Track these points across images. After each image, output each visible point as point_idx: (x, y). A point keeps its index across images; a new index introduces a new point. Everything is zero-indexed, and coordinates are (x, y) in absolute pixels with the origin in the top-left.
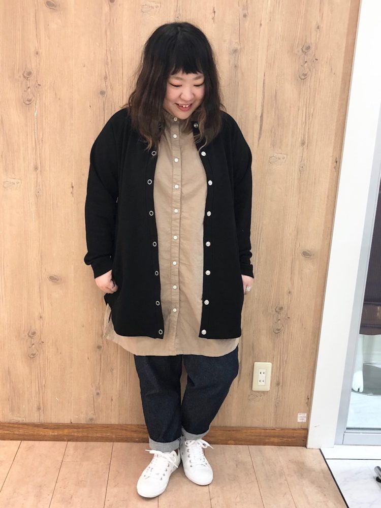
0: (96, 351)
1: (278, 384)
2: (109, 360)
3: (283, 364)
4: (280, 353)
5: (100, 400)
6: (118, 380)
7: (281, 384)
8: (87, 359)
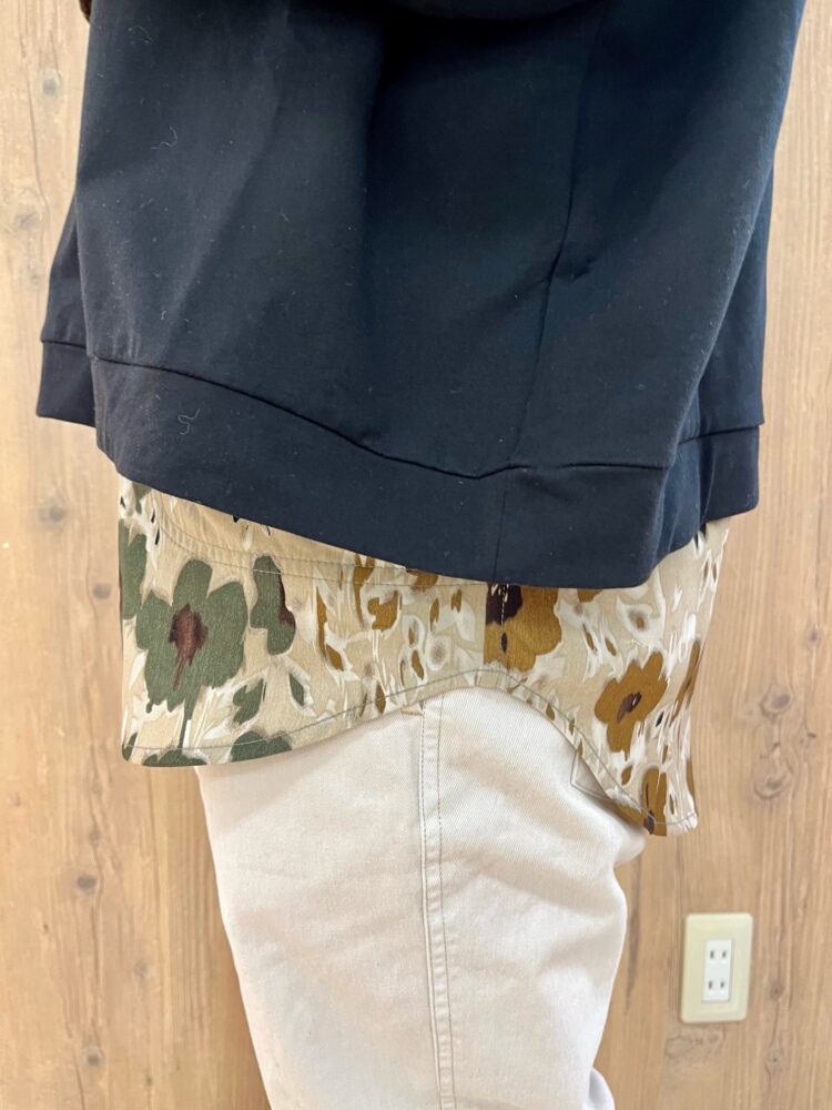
0: (74, 898)
1: (776, 991)
2: (126, 929)
3: (795, 916)
4: (784, 875)
5: (103, 1084)
6: (168, 1006)
7: (787, 990)
8: (42, 928)
